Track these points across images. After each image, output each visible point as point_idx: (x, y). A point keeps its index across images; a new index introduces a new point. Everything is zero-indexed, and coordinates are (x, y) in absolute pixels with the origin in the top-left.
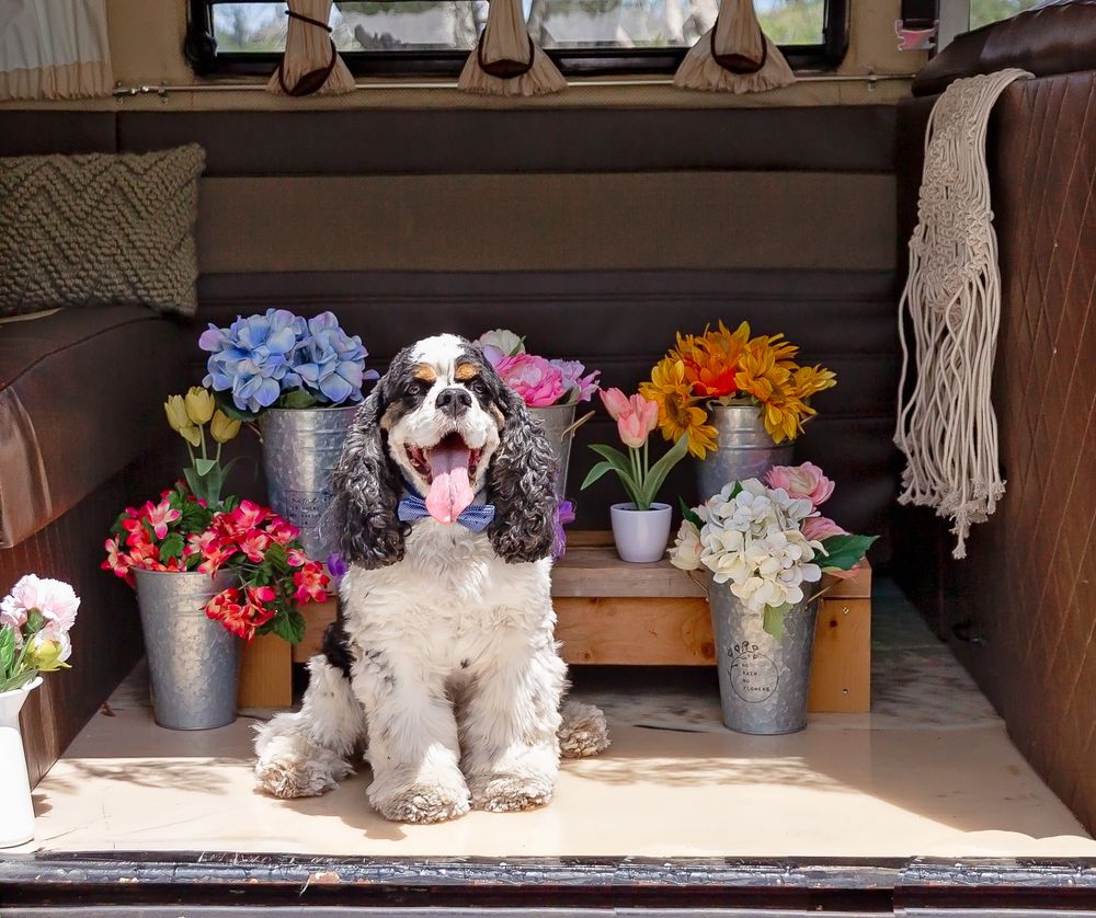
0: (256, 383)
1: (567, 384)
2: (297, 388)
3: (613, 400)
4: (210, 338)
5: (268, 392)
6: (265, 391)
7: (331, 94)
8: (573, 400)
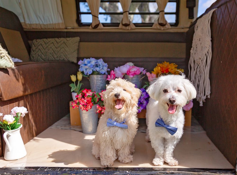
0: (88, 70)
1: (141, 71)
2: (95, 71)
3: (148, 74)
4: (80, 63)
5: (90, 72)
6: (90, 71)
7: (99, 29)
8: (142, 74)
